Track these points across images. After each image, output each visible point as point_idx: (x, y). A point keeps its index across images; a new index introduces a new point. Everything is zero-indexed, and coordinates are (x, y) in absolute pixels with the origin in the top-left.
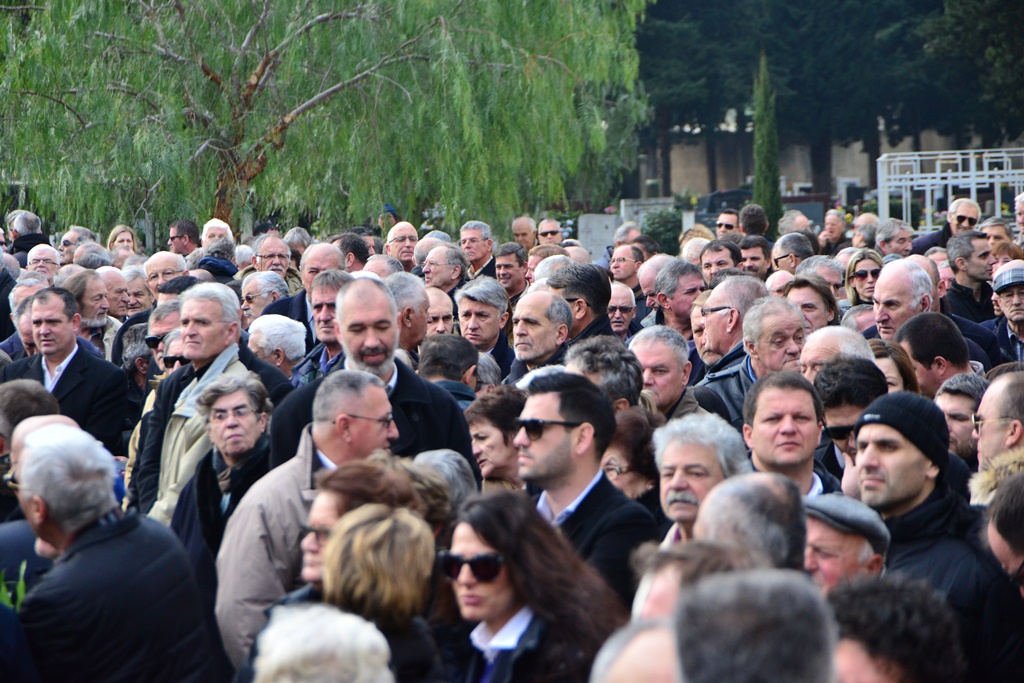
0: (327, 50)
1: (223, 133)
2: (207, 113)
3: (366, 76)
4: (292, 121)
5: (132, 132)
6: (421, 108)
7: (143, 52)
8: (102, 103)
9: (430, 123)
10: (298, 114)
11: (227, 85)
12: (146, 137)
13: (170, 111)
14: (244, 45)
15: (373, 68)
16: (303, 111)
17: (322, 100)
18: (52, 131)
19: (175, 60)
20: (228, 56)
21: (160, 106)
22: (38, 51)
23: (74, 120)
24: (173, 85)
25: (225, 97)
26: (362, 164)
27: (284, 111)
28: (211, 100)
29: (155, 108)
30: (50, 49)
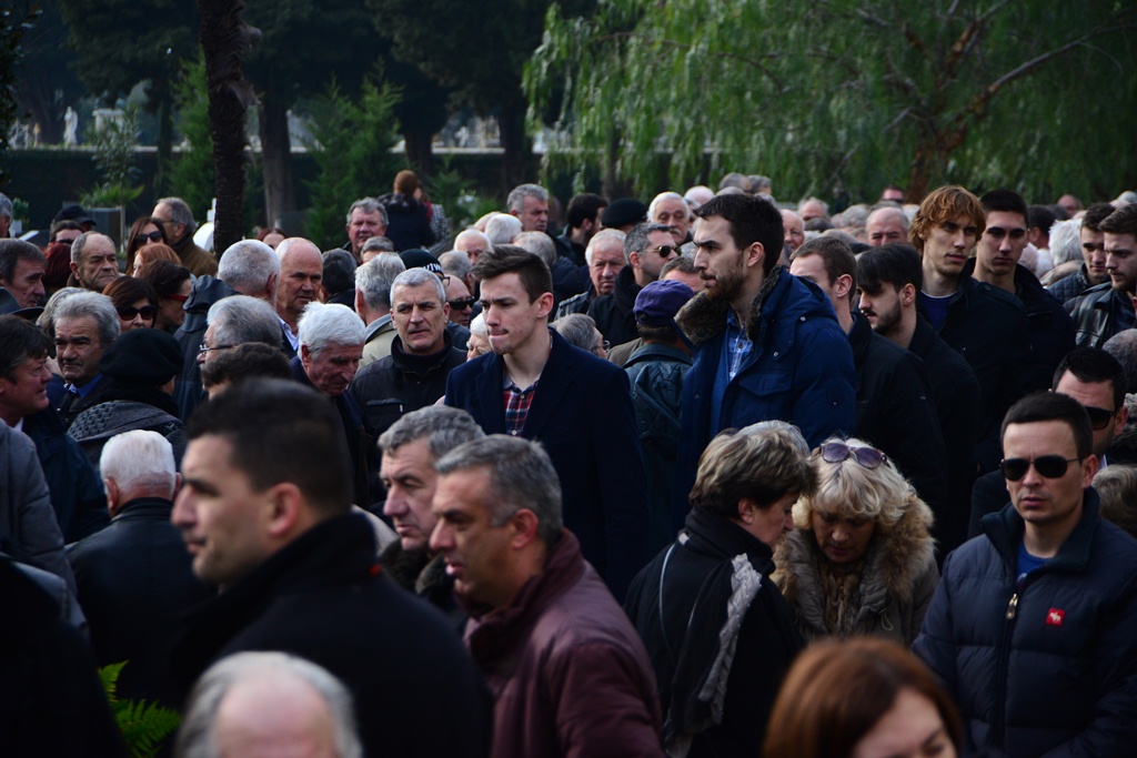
1: (924, 103)
2: (908, 81)
3: (1077, 46)
4: (997, 89)
5: (829, 96)
6: (1132, 81)
7: (846, 17)
8: (800, 67)
10: (1003, 83)
11: (930, 51)
12: (842, 103)
13: (869, 78)
14: (951, 10)
15: (1084, 38)
16: (1009, 81)
17: (1029, 70)
18: (748, 95)
19: (878, 25)
20: (933, 22)
21: (861, 72)
22: (738, 12)
23: (771, 86)
24: (874, 51)
25: (928, 64)
27: (989, 80)
28: (913, 66)
29: (852, 72)
30: (750, 11)
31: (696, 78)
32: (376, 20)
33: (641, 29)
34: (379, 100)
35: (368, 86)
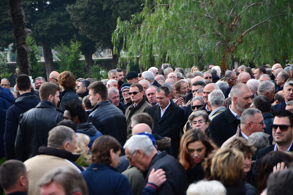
0: (255, 14)
1: (225, 39)
2: (220, 33)
3: (266, 21)
4: (244, 35)
5: (198, 39)
6: (282, 30)
7: (201, 16)
8: (189, 31)
9: (285, 34)
10: (246, 33)
11: (225, 25)
12: (201, 41)
13: (208, 33)
14: (231, 13)
15: (268, 19)
16: (248, 32)
17: (253, 29)
18: (175, 40)
19: (210, 18)
20: (226, 16)
21: (206, 32)
22: (171, 17)
23: (181, 37)
24: (210, 26)
25: (225, 28)
26: (265, 47)
27: (242, 32)
28: (221, 29)
29: (204, 32)
30: (174, 16)
31: (160, 36)
32: (74, 24)
33: (144, 23)
34: (75, 46)
35: (72, 42)
